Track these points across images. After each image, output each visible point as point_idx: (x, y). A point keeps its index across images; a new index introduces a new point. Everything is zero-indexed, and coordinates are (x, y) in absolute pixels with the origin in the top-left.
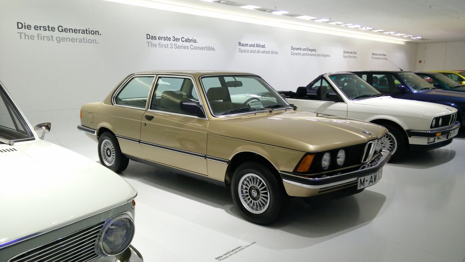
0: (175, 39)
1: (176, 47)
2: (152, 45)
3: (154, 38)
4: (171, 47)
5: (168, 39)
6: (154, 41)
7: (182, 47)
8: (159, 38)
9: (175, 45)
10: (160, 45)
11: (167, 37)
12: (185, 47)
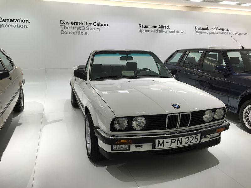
0: (87, 24)
1: (88, 29)
2: (65, 28)
3: (67, 23)
4: (83, 29)
5: (80, 24)
6: (67, 26)
7: (94, 29)
8: (72, 23)
9: (88, 27)
10: (73, 28)
11: (79, 23)
12: (96, 29)
